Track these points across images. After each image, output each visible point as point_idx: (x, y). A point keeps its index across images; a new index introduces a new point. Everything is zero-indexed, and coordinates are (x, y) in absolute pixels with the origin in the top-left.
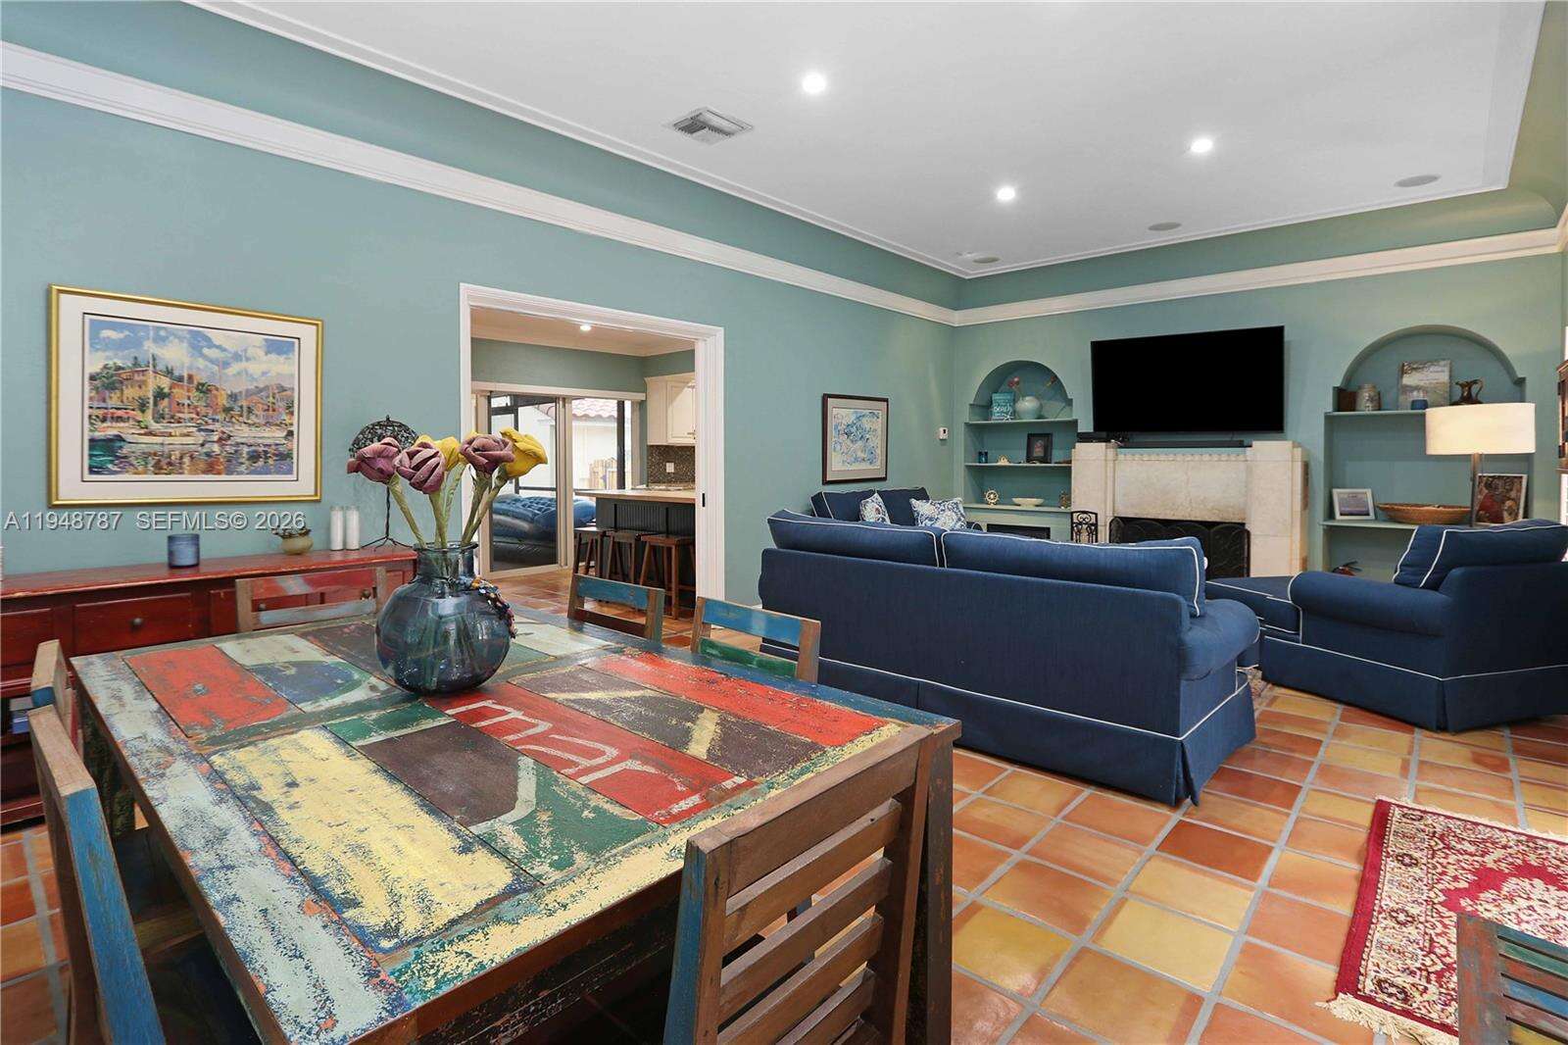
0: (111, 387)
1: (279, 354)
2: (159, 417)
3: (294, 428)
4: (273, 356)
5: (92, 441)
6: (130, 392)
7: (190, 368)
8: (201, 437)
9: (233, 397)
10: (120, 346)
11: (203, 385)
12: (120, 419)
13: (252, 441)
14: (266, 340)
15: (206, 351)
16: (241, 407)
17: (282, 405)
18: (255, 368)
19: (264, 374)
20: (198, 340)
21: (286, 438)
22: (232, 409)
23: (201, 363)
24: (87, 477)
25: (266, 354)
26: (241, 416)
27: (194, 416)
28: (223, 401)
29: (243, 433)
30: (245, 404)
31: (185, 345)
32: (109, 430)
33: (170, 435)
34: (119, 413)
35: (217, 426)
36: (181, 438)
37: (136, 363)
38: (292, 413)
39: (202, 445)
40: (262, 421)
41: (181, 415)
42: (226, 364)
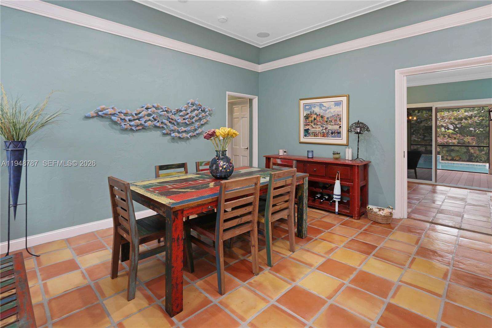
0: (307, 118)
1: (338, 106)
2: (314, 124)
3: (341, 125)
4: (337, 107)
5: (305, 130)
6: (310, 119)
7: (319, 112)
8: (322, 128)
9: (328, 118)
10: (309, 109)
11: (322, 116)
12: (308, 125)
13: (332, 129)
14: (335, 103)
15: (322, 108)
16: (329, 121)
17: (338, 119)
18: (332, 110)
19: (334, 112)
20: (321, 105)
21: (339, 128)
22: (327, 121)
23: (322, 111)
24: (304, 137)
25: (335, 106)
26: (329, 123)
27: (320, 123)
28: (326, 120)
29: (330, 127)
30: (330, 120)
31: (319, 107)
32: (307, 127)
33: (316, 128)
34: (309, 124)
35: (324, 126)
36: (318, 129)
37: (311, 113)
38: (341, 121)
39: (322, 130)
40: (334, 124)
41: (318, 123)
42: (326, 110)
